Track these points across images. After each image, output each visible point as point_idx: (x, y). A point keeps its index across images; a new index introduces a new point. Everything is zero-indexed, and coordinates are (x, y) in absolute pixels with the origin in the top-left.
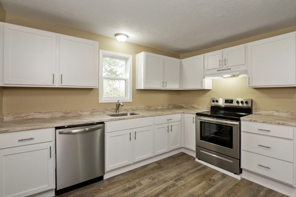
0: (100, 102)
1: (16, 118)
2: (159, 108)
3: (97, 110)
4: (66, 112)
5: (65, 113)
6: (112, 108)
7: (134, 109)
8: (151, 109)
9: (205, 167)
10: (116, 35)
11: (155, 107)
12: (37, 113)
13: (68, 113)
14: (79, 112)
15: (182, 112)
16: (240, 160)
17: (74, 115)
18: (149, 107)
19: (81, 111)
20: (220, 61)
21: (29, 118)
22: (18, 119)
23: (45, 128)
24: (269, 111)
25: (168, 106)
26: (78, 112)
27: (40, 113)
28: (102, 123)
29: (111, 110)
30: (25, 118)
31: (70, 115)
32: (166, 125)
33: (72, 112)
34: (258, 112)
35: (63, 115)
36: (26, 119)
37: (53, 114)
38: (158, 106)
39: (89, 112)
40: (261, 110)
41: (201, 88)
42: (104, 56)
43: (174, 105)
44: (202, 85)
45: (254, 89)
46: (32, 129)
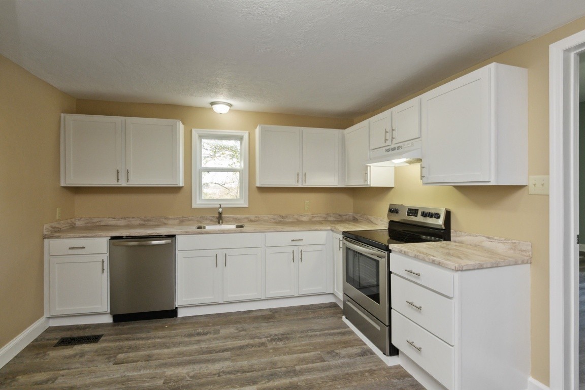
0: (194, 206)
1: (87, 223)
2: (305, 219)
3: (190, 218)
4: (145, 219)
5: (145, 221)
6: (213, 217)
7: (253, 219)
8: (287, 221)
9: (351, 332)
10: (212, 104)
11: (296, 217)
12: (110, 219)
13: (148, 220)
14: (164, 220)
15: (329, 228)
16: (390, 326)
17: (154, 223)
18: (283, 217)
19: (165, 219)
20: (386, 132)
21: (101, 224)
22: (89, 225)
23: (98, 237)
24: (477, 236)
25: (324, 216)
26: (162, 220)
27: (114, 218)
28: (174, 236)
29: (211, 218)
30: (98, 224)
31: (151, 223)
32: (290, 249)
33: (154, 219)
34: (459, 236)
35: (142, 222)
36: (98, 226)
37: (129, 221)
38: (302, 215)
39: (177, 220)
40: (463, 234)
41: (364, 184)
42: (201, 137)
43: (340, 215)
44: (366, 179)
45: (453, 188)
46: (84, 237)
